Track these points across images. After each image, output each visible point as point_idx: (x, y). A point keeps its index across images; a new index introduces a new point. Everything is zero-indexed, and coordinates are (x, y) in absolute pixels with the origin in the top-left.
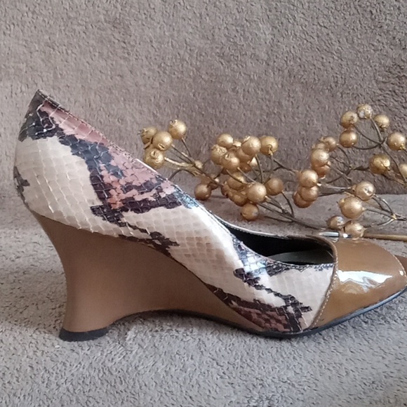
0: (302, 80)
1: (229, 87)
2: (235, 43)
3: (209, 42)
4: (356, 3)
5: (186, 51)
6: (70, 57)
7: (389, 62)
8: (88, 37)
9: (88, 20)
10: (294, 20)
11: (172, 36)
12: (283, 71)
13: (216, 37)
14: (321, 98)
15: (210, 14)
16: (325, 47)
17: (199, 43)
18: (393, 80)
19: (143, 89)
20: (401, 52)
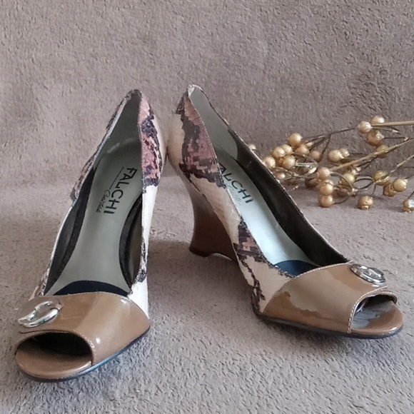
0: (291, 86)
1: (233, 91)
2: (239, 56)
3: (218, 55)
4: (334, 26)
5: (200, 61)
6: (108, 66)
7: (359, 73)
8: (124, 50)
9: (124, 37)
10: (286, 39)
11: (189, 50)
12: (276, 78)
13: (224, 51)
14: (305, 100)
15: (220, 32)
16: (310, 60)
17: (211, 55)
18: (361, 86)
19: (165, 91)
20: (369, 65)
